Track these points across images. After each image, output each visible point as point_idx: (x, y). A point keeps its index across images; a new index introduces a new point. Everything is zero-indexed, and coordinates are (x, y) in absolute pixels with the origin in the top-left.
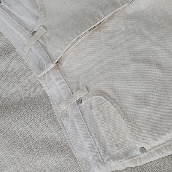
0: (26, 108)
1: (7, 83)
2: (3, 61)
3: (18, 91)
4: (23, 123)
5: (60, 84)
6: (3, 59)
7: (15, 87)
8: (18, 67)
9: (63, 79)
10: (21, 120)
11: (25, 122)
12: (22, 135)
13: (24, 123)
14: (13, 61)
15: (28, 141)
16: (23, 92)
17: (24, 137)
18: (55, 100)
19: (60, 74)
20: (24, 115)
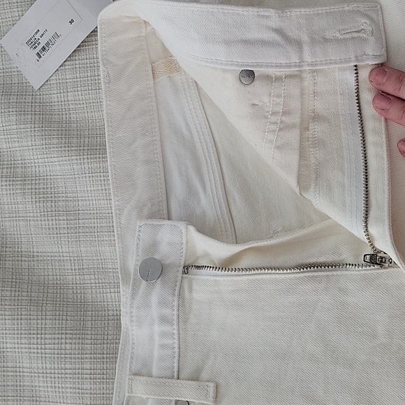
0: (57, 318)
1: (47, 222)
2: (65, 162)
3: (62, 258)
4: (32, 351)
5: (163, 335)
6: (67, 158)
7: (60, 246)
8: (91, 202)
9: (175, 327)
10: (32, 341)
11: (39, 351)
12: (18, 374)
13: (35, 351)
14: (88, 179)
15: (22, 395)
16: (72, 269)
17: (18, 381)
18: (132, 358)
19: (175, 313)
20: (43, 332)
